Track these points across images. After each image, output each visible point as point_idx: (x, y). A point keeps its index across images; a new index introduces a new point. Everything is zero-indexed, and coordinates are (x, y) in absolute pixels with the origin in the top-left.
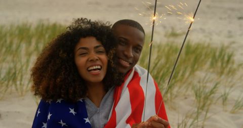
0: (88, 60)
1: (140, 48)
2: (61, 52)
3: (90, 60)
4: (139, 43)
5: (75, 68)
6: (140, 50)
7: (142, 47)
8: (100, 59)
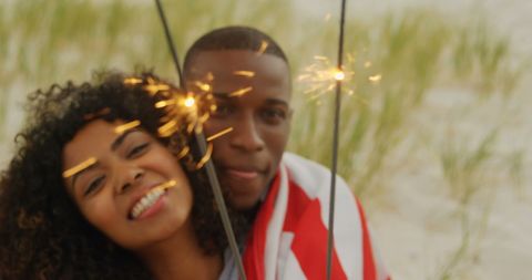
0: (115, 194)
1: (279, 106)
2: (22, 215)
3: (119, 188)
4: (272, 93)
5: (93, 236)
6: (283, 115)
7: (284, 104)
8: (149, 169)
